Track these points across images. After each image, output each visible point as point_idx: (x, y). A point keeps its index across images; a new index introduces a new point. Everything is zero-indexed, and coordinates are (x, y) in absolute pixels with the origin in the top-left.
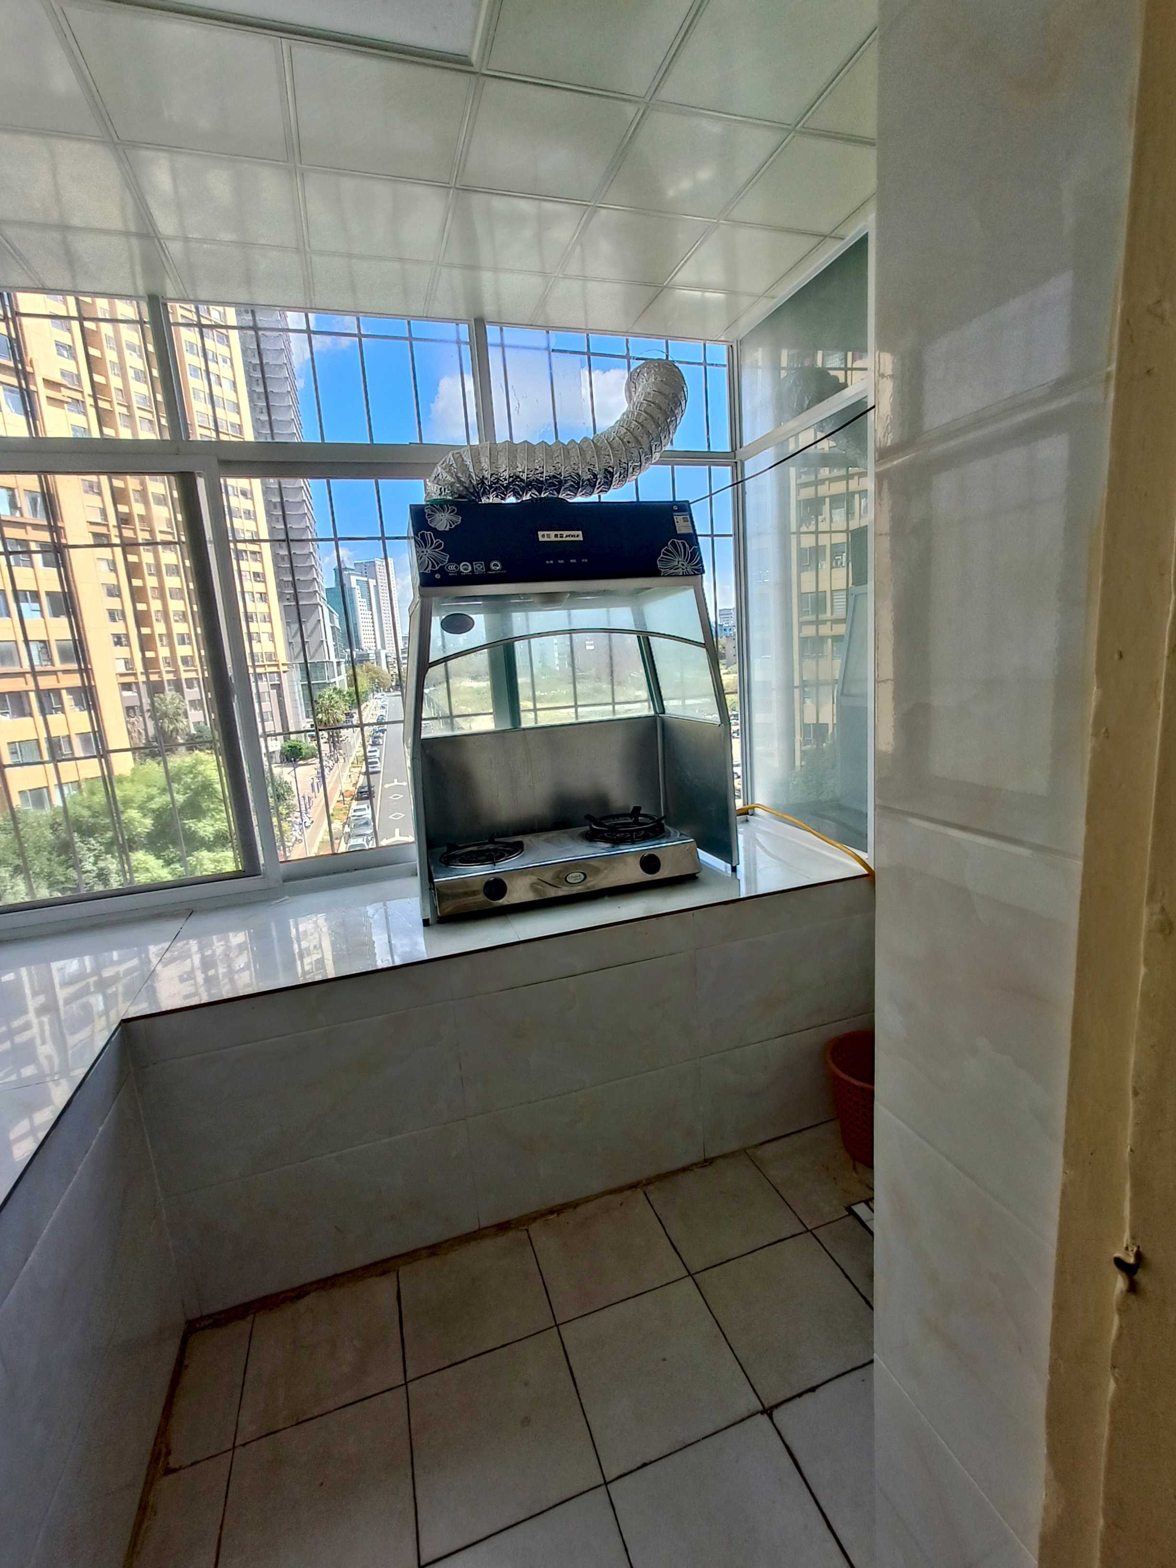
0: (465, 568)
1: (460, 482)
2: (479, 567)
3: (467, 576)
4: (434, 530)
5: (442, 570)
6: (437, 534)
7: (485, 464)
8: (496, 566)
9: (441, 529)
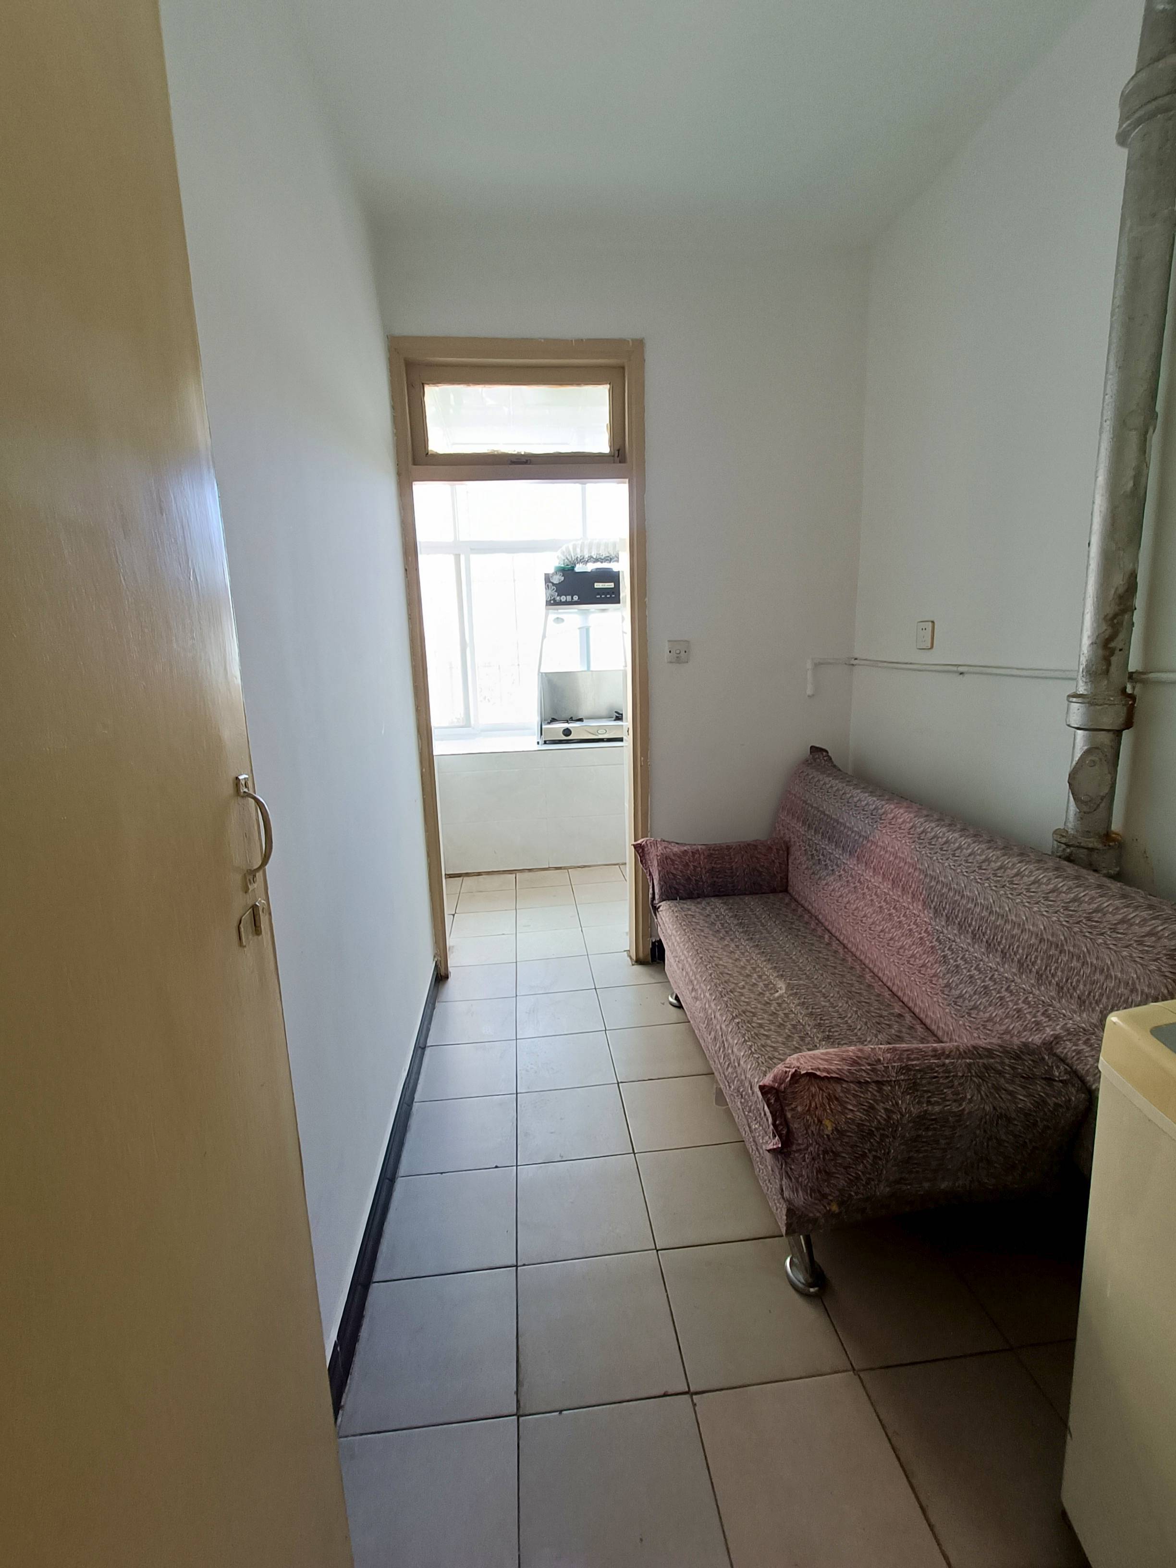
0: (563, 598)
1: (567, 558)
2: (569, 598)
3: (564, 602)
4: (552, 583)
5: (554, 599)
6: (554, 584)
7: (578, 550)
8: (576, 598)
9: (555, 582)
